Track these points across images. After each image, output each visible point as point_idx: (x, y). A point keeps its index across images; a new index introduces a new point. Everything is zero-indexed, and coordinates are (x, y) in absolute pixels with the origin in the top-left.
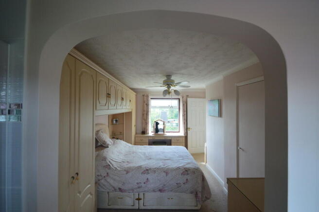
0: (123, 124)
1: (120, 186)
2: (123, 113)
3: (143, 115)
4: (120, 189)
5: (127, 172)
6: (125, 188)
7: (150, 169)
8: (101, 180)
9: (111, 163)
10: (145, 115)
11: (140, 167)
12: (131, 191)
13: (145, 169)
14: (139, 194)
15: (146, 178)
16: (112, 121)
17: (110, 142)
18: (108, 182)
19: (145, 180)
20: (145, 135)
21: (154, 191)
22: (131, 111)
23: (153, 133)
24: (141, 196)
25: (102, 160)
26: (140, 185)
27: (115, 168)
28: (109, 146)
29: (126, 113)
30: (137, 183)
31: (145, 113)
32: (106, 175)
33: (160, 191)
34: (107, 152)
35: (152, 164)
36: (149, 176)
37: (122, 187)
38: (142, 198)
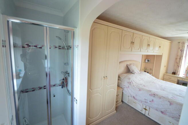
0: (154, 63)
1: (134, 95)
2: (154, 56)
3: (176, 59)
4: (134, 97)
5: (140, 90)
6: (136, 98)
7: (157, 95)
8: (125, 88)
9: (132, 82)
10: (178, 60)
11: (150, 91)
12: (141, 102)
13: (153, 93)
14: (146, 106)
15: (152, 99)
16: (145, 60)
17: (137, 72)
18: (128, 91)
19: (151, 100)
20: (176, 76)
21: (157, 110)
22: (161, 54)
23: (184, 76)
24: (147, 108)
25: (128, 79)
26: (146, 101)
27: (133, 85)
28: (136, 74)
29: (157, 55)
30: (145, 99)
31: (179, 57)
32: (128, 86)
33: (162, 112)
34: (132, 76)
35: (161, 93)
36: (154, 99)
37: (135, 97)
38: (148, 110)
